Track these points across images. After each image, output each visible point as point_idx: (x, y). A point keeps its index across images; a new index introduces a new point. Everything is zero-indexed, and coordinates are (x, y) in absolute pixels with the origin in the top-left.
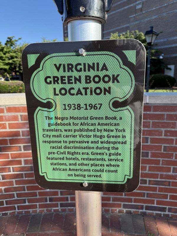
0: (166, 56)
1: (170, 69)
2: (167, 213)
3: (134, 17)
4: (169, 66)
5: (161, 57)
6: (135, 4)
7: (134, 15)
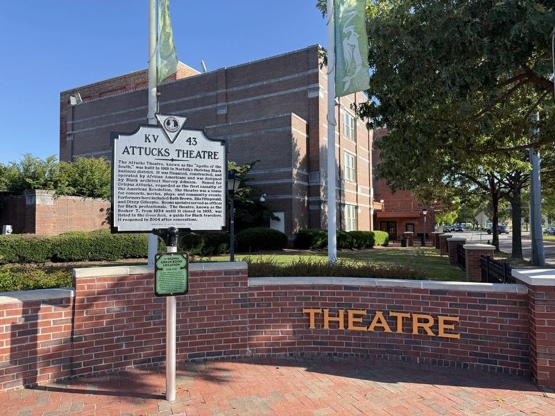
0: (270, 197)
1: (278, 219)
2: (223, 356)
3: (215, 128)
4: (276, 214)
5: (263, 199)
6: (215, 106)
7: (215, 126)
